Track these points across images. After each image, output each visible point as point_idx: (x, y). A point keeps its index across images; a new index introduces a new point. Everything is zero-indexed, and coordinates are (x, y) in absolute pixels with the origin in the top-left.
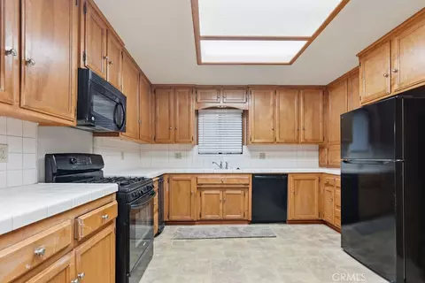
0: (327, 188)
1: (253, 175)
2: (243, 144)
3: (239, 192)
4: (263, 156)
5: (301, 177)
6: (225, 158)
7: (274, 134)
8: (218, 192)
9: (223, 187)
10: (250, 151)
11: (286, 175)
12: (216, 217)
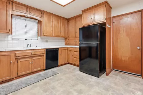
0: (70, 52)
1: (46, 49)
2: (38, 36)
3: (40, 57)
4: (47, 41)
5: (63, 49)
6: (29, 42)
7: (52, 32)
8: (28, 59)
9: (31, 56)
10: (42, 39)
11: (58, 48)
12: (28, 72)
